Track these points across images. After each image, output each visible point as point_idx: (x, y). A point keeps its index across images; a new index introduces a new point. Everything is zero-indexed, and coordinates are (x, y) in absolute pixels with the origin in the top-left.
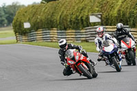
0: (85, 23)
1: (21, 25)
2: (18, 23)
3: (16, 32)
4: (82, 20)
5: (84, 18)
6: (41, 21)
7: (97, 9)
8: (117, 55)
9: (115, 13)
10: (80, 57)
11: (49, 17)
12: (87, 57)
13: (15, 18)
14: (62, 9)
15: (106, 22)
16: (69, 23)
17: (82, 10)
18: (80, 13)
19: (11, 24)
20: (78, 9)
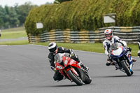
0: (99, 23)
1: (33, 25)
2: (30, 23)
3: (28, 33)
4: (96, 20)
5: (98, 19)
6: (54, 21)
7: (112, 9)
8: (127, 58)
9: (129, 13)
10: (69, 62)
11: (63, 17)
12: (79, 62)
13: (27, 18)
14: (76, 10)
15: (120, 22)
16: (82, 24)
17: (96, 10)
18: (94, 13)
19: (24, 25)
20: (92, 9)
